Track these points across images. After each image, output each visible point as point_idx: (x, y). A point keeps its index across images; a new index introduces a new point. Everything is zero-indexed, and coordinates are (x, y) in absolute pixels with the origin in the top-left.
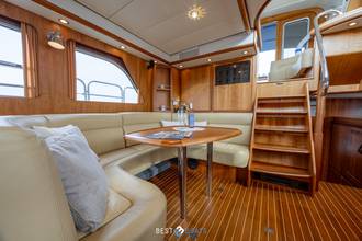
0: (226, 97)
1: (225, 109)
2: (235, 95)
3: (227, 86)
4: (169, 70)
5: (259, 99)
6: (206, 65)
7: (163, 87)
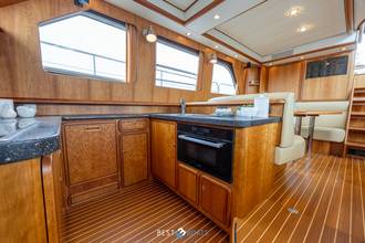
0: (317, 89)
1: (316, 98)
2: (328, 86)
3: (319, 79)
4: (259, 69)
5: (356, 89)
6: (297, 62)
7: (253, 83)
